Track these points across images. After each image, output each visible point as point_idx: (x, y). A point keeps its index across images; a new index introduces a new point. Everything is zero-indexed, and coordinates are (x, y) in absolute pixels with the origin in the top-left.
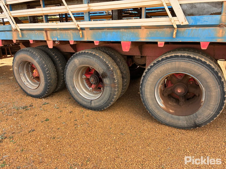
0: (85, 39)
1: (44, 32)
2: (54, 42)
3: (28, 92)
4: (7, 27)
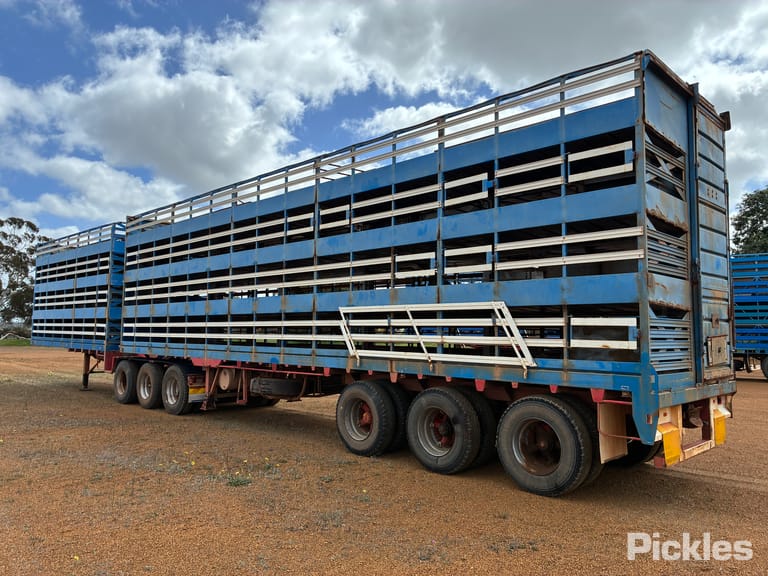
0: (437, 374)
1: (389, 362)
2: (399, 374)
3: (352, 446)
4: (342, 352)
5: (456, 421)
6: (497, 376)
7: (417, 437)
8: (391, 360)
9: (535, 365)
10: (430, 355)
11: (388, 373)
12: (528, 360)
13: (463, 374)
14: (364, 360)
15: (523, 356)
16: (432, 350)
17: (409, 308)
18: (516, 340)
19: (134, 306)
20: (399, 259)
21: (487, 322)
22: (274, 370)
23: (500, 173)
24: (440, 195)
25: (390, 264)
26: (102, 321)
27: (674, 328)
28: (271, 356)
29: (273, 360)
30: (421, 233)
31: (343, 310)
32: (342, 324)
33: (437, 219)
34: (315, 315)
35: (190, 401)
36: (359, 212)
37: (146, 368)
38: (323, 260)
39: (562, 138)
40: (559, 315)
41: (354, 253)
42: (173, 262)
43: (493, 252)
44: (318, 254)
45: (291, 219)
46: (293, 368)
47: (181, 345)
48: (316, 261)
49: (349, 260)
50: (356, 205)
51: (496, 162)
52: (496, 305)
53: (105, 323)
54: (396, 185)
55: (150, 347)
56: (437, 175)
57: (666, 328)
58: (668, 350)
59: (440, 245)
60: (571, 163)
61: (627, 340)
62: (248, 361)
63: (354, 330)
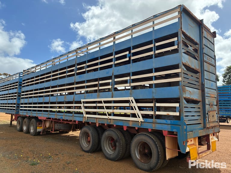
0: (111, 124)
1: (96, 119)
2: (99, 123)
3: (83, 149)
4: (81, 115)
5: (117, 141)
6: (131, 125)
7: (104, 147)
8: (97, 118)
9: (143, 121)
10: (109, 116)
11: (96, 123)
12: (141, 119)
13: (120, 124)
14: (88, 118)
15: (139, 117)
16: (110, 115)
17: (102, 100)
18: (137, 112)
19: (23, 99)
20: (100, 82)
21: (127, 105)
22: (61, 121)
23: (133, 51)
24: (114, 60)
25: (97, 84)
26: (15, 104)
27: (195, 108)
28: (60, 116)
29: (61, 117)
30: (107, 73)
31: (82, 100)
32: (82, 105)
33: (112, 68)
34: (74, 102)
35: (37, 131)
36: (89, 66)
37: (26, 120)
38: (77, 83)
39: (153, 38)
40: (152, 102)
41: (87, 80)
42: (35, 84)
43: (130, 80)
44: (76, 81)
45: (68, 69)
46: (67, 120)
47: (35, 112)
48: (75, 84)
49: (85, 83)
50: (88, 64)
51: (132, 47)
52: (130, 99)
53: (15, 105)
54: (100, 57)
55: (27, 113)
56: (113, 53)
57: (191, 107)
58: (192, 116)
59: (113, 77)
60: (156, 46)
61: (176, 112)
62: (54, 118)
63: (86, 107)
